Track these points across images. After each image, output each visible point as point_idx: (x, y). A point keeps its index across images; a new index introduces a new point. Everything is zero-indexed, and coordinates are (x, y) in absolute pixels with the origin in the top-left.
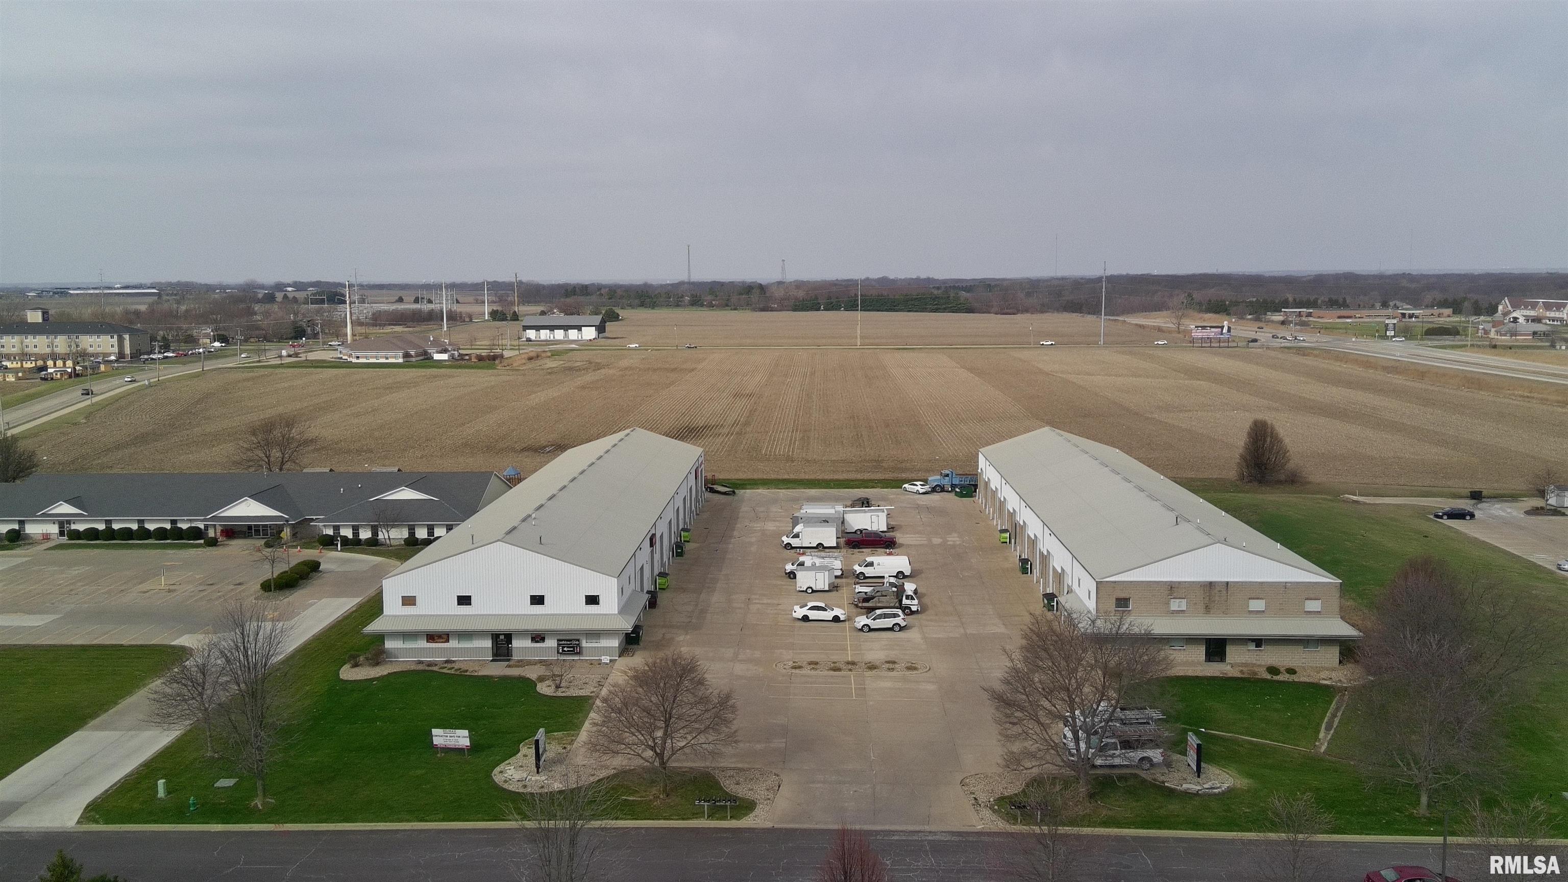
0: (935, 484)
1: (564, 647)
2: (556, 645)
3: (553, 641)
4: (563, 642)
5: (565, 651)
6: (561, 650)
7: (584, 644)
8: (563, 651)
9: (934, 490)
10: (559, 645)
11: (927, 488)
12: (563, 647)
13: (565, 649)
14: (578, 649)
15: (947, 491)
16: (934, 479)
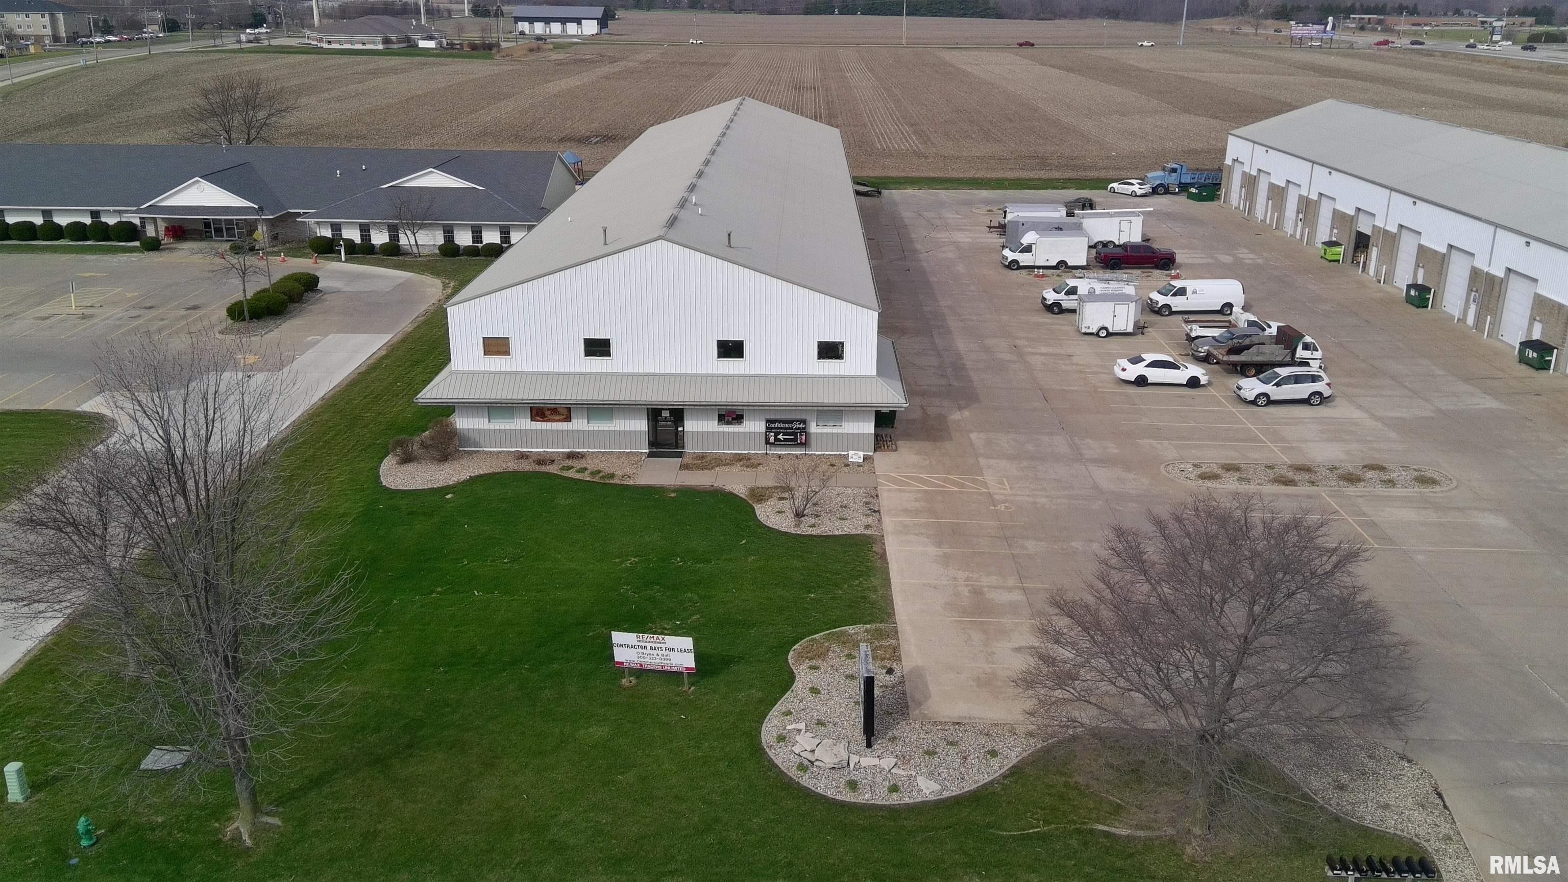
0: (1158, 182)
1: (780, 433)
2: (763, 429)
3: (757, 423)
4: (777, 425)
5: (779, 440)
6: (772, 439)
7: (813, 428)
8: (776, 439)
9: (1154, 191)
10: (769, 429)
11: (1147, 188)
12: (776, 434)
13: (780, 437)
14: (804, 437)
15: (1171, 193)
16: (1156, 176)
